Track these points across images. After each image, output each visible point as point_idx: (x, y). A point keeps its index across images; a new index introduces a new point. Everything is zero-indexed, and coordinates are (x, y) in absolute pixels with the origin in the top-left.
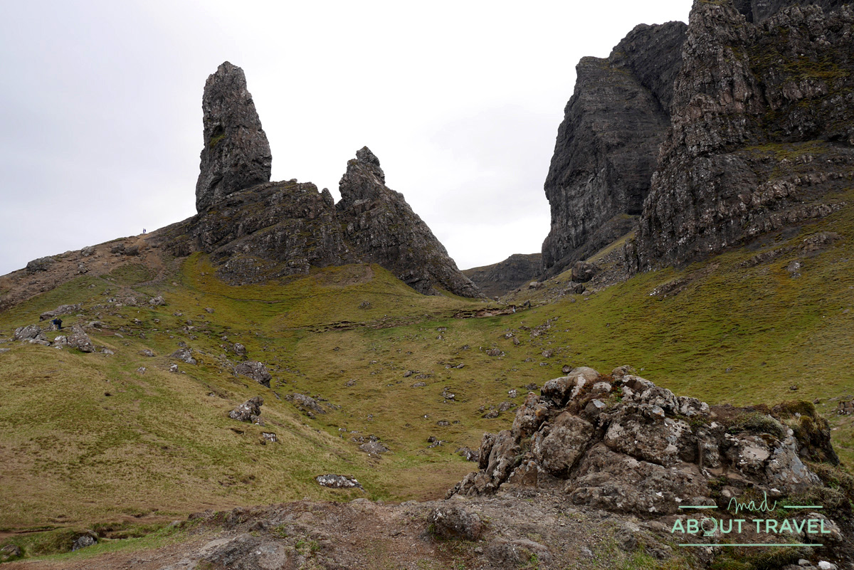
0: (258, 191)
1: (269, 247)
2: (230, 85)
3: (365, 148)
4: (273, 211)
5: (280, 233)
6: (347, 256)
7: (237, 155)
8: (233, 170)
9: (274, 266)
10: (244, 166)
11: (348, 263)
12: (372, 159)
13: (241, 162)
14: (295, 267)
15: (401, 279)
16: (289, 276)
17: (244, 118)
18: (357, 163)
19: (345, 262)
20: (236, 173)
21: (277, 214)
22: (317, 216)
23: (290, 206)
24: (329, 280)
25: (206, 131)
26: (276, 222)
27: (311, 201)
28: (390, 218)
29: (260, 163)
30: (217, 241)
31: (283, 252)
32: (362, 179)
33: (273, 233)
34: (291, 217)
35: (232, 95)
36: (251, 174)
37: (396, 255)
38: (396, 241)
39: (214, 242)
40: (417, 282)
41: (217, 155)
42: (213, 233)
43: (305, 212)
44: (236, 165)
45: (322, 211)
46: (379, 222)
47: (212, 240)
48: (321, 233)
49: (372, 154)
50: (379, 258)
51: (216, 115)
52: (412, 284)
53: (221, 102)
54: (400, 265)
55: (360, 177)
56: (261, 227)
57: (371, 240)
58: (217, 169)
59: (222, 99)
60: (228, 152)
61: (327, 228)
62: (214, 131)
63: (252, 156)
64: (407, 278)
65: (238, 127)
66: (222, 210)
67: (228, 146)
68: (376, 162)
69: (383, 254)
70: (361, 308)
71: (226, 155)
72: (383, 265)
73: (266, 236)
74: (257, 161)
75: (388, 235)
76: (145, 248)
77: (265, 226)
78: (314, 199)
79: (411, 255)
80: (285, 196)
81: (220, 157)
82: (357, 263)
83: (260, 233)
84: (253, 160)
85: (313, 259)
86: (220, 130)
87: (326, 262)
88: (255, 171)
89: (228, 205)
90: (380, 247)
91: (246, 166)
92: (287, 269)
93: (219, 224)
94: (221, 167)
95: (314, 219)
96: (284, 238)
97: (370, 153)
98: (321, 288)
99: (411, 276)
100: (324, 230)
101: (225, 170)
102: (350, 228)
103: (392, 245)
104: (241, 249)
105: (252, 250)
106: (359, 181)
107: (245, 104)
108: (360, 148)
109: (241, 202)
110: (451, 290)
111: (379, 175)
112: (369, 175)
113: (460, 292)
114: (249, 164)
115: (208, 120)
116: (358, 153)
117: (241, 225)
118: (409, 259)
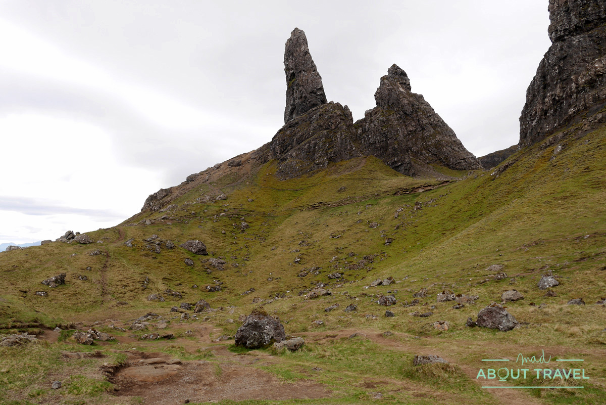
0: (309, 114)
1: (307, 152)
2: (296, 44)
3: (394, 65)
4: (312, 127)
5: (313, 142)
6: (353, 152)
7: (301, 91)
8: (300, 101)
9: (308, 165)
10: (305, 97)
11: (354, 157)
12: (399, 72)
13: (304, 95)
14: (318, 164)
15: (389, 165)
16: (314, 171)
17: (303, 65)
18: (387, 79)
19: (352, 156)
20: (302, 102)
21: (315, 129)
22: (336, 127)
23: (321, 122)
24: (336, 172)
25: (287, 77)
26: (313, 134)
27: (333, 117)
28: (383, 121)
29: (315, 93)
30: (283, 151)
31: (314, 154)
32: (388, 90)
33: (310, 143)
34: (322, 130)
35: (297, 51)
36: (310, 102)
37: (386, 148)
38: (386, 137)
39: (282, 152)
40: (400, 165)
41: (291, 93)
42: (281, 146)
43: (329, 125)
44: (301, 97)
45: (339, 123)
46: (375, 125)
47: (281, 151)
48: (337, 138)
49: (400, 68)
50: (374, 151)
51: (291, 66)
52: (396, 168)
53: (293, 56)
54: (389, 155)
55: (387, 89)
56: (305, 139)
57: (370, 138)
58: (292, 102)
59: (292, 54)
60: (297, 89)
61: (341, 135)
62: (291, 77)
63: (310, 90)
64: (393, 164)
65: (300, 72)
66: (286, 131)
67: (297, 85)
68: (403, 74)
69: (377, 148)
70: (339, 191)
71: (296, 92)
72: (377, 156)
73: (306, 145)
74: (312, 92)
75: (381, 134)
76: (247, 160)
77: (308, 138)
78: (335, 115)
79: (396, 146)
80: (320, 115)
81: (293, 94)
82: (359, 157)
83: (303, 143)
84: (310, 92)
85: (331, 157)
86: (293, 75)
87: (340, 158)
88: (312, 100)
89: (290, 127)
90: (376, 142)
91: (306, 97)
92: (314, 166)
93: (284, 140)
94: (294, 101)
95: (335, 129)
96: (316, 144)
97: (398, 68)
98: (328, 178)
99: (396, 162)
100: (339, 136)
101: (297, 101)
102: (359, 131)
103: (383, 141)
104: (291, 155)
105: (297, 155)
106: (386, 91)
107: (304, 55)
108: (390, 66)
109: (297, 123)
110: (448, 165)
111: (405, 84)
112: (395, 85)
113: (454, 166)
114: (308, 96)
115: (287, 70)
116: (389, 70)
117: (295, 139)
118: (395, 149)
